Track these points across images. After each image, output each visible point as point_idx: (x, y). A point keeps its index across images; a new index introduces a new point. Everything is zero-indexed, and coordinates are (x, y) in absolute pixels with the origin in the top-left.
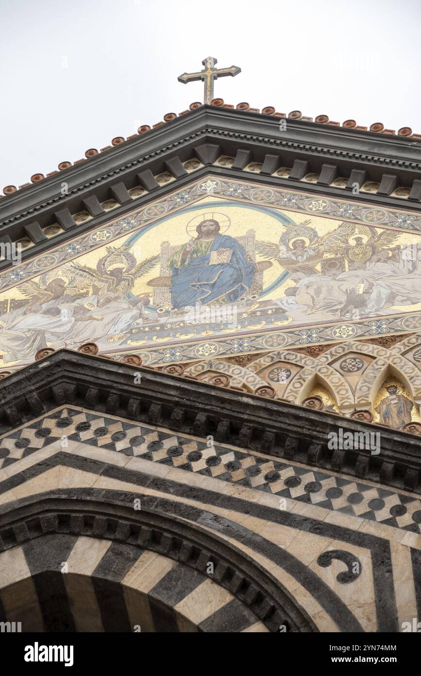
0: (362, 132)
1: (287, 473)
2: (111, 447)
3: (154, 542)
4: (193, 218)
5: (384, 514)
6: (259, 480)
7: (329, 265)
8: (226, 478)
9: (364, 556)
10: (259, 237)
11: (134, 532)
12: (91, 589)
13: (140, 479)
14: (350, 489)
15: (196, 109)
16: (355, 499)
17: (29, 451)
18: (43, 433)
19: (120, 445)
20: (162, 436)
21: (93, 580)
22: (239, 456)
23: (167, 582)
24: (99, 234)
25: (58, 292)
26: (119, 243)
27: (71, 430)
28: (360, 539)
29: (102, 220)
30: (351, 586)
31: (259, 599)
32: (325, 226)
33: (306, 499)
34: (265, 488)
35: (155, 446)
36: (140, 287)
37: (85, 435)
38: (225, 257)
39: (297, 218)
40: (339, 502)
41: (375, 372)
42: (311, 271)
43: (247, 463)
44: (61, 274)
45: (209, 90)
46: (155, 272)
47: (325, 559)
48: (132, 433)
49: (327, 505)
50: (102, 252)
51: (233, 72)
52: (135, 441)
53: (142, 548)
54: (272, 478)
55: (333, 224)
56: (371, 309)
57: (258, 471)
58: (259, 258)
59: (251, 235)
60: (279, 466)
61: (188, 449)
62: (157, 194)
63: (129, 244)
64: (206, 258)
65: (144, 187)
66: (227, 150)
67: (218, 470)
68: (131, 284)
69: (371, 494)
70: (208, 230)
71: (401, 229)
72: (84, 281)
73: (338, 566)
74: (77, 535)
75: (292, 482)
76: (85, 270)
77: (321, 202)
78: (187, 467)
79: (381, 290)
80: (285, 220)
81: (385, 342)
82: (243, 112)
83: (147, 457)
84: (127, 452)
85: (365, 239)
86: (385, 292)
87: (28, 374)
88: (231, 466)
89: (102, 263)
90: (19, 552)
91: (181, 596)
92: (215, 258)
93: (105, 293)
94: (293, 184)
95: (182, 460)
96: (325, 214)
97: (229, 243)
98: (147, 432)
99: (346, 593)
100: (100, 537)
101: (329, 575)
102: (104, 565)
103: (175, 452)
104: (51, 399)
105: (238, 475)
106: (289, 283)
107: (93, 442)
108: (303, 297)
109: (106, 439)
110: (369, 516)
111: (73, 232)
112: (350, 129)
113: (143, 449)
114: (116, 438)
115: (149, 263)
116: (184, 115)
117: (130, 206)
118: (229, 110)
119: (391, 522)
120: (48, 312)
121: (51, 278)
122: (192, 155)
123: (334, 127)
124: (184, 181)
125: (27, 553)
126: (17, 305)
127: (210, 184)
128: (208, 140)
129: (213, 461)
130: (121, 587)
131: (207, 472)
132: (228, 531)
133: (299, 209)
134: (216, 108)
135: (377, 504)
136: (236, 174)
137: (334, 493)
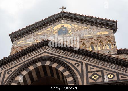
0: (80, 15)
1: (71, 54)
2: (51, 51)
3: (56, 62)
4: (61, 25)
5: (82, 59)
6: (68, 55)
7: (76, 31)
8: (64, 55)
9: (80, 64)
10: (68, 27)
11: (53, 61)
12: (48, 67)
13: (54, 55)
14: (79, 56)
15: (61, 12)
16: (79, 57)
17: (41, 51)
18: (43, 49)
19: (52, 51)
20: (57, 50)
21: (49, 66)
22: (66, 52)
23: (57, 66)
24: (50, 27)
25: (45, 33)
26: (52, 28)
27: (46, 49)
28: (79, 62)
29: (50, 25)
30: (78, 67)
31: (68, 68)
32: (76, 26)
33: (73, 57)
34: (69, 56)
35: (56, 51)
36: (54, 33)
37: (48, 50)
38: (64, 29)
39: (73, 25)
40: (77, 58)
41: (82, 43)
42: (74, 31)
43: (67, 53)
44: (45, 31)
45: (63, 10)
46: (56, 31)
47: (75, 64)
48: (53, 49)
49: (76, 58)
50: (50, 29)
51: (66, 8)
52: (54, 50)
53: (54, 62)
54: (70, 55)
55: (77, 26)
56: (81, 36)
57: (68, 54)
58: (68, 30)
59: (67, 27)
60: (70, 53)
61: (60, 51)
62: (57, 22)
63: (53, 28)
64: (62, 30)
65: (55, 21)
66: (65, 17)
67: (63, 54)
68: (53, 32)
69: (81, 57)
70: (63, 26)
71: (85, 27)
72: (48, 32)
73: (77, 65)
74: (47, 61)
75: (72, 55)
76: (48, 31)
77: (76, 23)
78: (60, 53)
79: (82, 34)
80: (71, 25)
81: (83, 40)
82: (67, 13)
83: (55, 52)
84: (53, 52)
85: (81, 28)
86: (83, 34)
87: (41, 42)
88: (65, 53)
89: (50, 30)
90: (40, 62)
91: (59, 68)
92: (63, 30)
93: (50, 33)
94: (72, 21)
95: (59, 53)
96: (76, 25)
97: (65, 28)
98: (55, 49)
99: (78, 68)
100: (49, 61)
101: (76, 66)
102: (50, 64)
103: (58, 52)
104: (44, 45)
105: (66, 54)
106: (72, 33)
107: (49, 50)
108: (73, 34)
109: (50, 50)
110: (81, 59)
111: (47, 26)
112: (79, 15)
113: (55, 51)
114: (51, 50)
115: (55, 30)
116: (60, 13)
117: (53, 23)
118: (65, 12)
119: (83, 60)
120: (44, 35)
121: (44, 32)
122: (61, 17)
123: (77, 15)
124: (60, 20)
125: (41, 63)
126: (40, 35)
127: (63, 21)
128: (63, 16)
129: (63, 53)
130: (52, 67)
131: (62, 54)
132: (64, 61)
133: (73, 24)
134: (64, 12)
135: (81, 58)
136: (66, 20)
137: (77, 57)
